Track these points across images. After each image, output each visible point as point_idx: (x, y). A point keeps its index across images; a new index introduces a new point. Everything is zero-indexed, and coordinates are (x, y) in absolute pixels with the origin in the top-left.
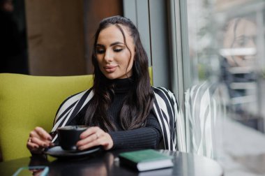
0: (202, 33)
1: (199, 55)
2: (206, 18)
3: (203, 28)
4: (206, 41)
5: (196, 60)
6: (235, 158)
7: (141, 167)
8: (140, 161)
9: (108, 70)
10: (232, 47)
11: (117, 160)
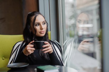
0: (71, 18)
1: (70, 27)
2: (73, 12)
4: (73, 21)
8: (45, 70)
11: (36, 69)
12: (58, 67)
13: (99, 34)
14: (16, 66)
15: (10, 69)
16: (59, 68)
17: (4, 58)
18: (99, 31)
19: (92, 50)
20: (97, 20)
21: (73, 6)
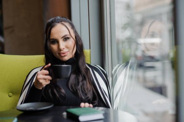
0: (125, 27)
1: (123, 42)
2: (128, 17)
3: (126, 24)
4: (128, 33)
5: (120, 46)
6: (146, 114)
7: (81, 119)
8: (81, 115)
9: (63, 55)
10: (145, 37)
11: (65, 114)
12: (102, 110)
13: (172, 55)
14: (31, 108)
15: (21, 113)
16: (103, 112)
17: (11, 94)
18: (172, 50)
19: (160, 81)
20: (170, 31)
21: (128, 7)
